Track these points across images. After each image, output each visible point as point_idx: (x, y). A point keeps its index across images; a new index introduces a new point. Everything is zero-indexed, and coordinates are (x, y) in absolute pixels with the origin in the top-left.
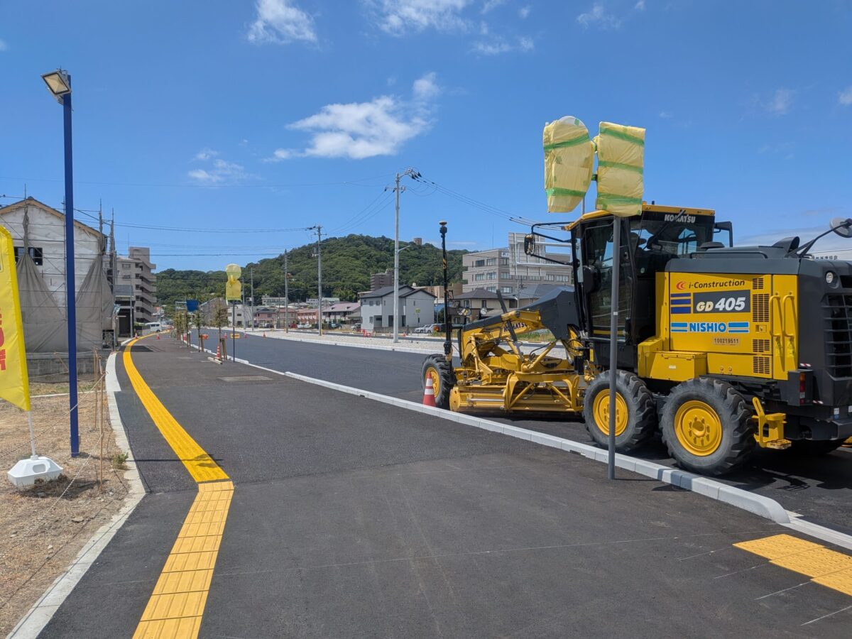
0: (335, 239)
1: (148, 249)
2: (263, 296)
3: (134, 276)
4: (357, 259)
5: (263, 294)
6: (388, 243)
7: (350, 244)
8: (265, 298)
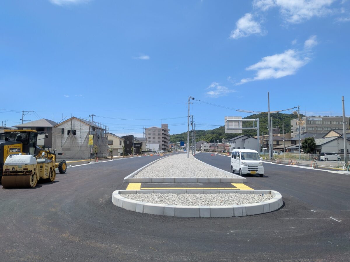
0: (255, 114)
1: (167, 124)
2: (223, 139)
3: (162, 134)
4: (264, 123)
5: (223, 138)
6: (280, 115)
7: (262, 116)
8: (223, 140)
